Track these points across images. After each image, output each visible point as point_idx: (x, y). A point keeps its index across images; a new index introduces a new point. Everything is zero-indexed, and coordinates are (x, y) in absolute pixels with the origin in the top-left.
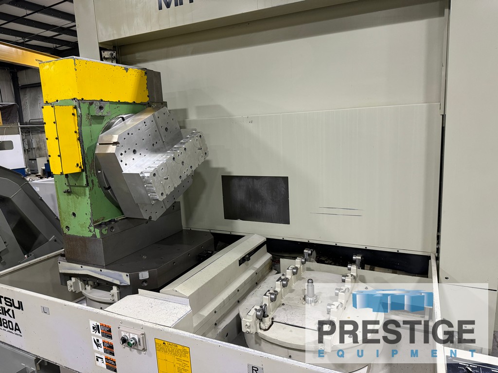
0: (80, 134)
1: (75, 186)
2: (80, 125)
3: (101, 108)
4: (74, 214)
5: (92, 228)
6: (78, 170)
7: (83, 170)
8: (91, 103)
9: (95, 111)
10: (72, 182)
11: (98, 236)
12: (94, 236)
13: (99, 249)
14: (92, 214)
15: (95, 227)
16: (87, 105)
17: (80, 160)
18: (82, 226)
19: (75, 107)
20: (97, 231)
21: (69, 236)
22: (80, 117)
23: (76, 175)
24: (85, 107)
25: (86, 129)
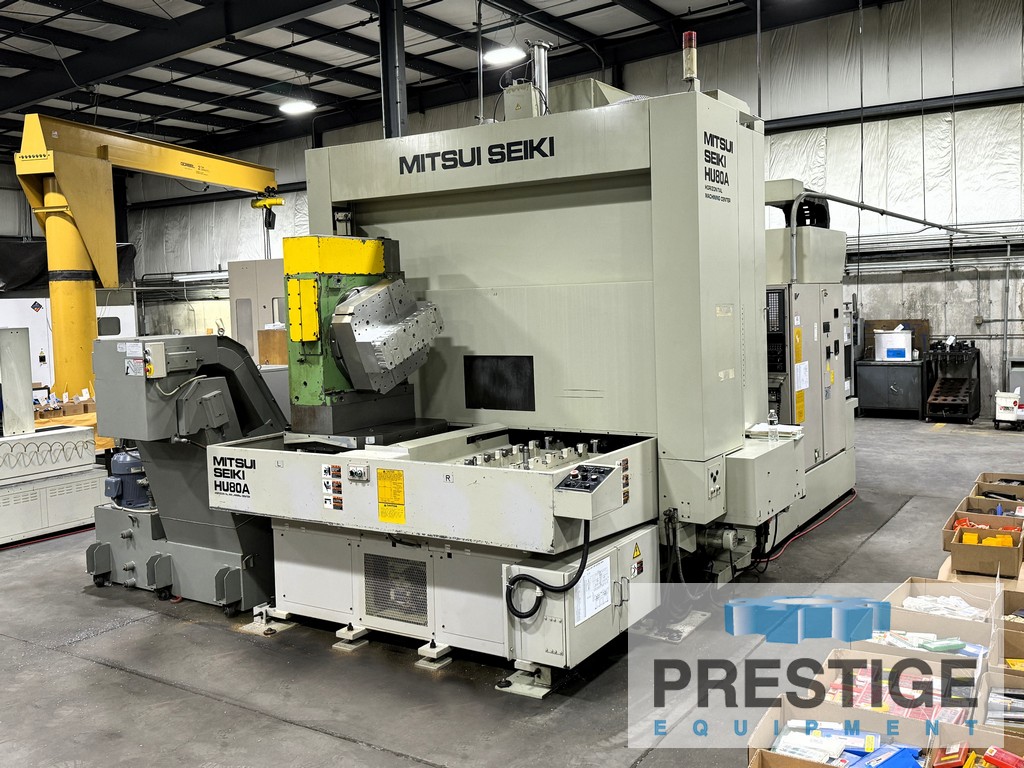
0: (319, 305)
1: (310, 355)
2: (319, 297)
3: (339, 281)
4: (305, 384)
5: (323, 397)
6: (314, 338)
7: (319, 339)
8: (330, 276)
9: (333, 284)
10: (308, 351)
11: (328, 403)
12: (325, 404)
13: (327, 416)
14: (324, 382)
15: (326, 395)
16: (326, 278)
17: (317, 330)
18: (312, 395)
19: (316, 281)
20: (328, 398)
21: (298, 406)
22: (320, 289)
23: (312, 344)
24: (324, 279)
25: (324, 300)
